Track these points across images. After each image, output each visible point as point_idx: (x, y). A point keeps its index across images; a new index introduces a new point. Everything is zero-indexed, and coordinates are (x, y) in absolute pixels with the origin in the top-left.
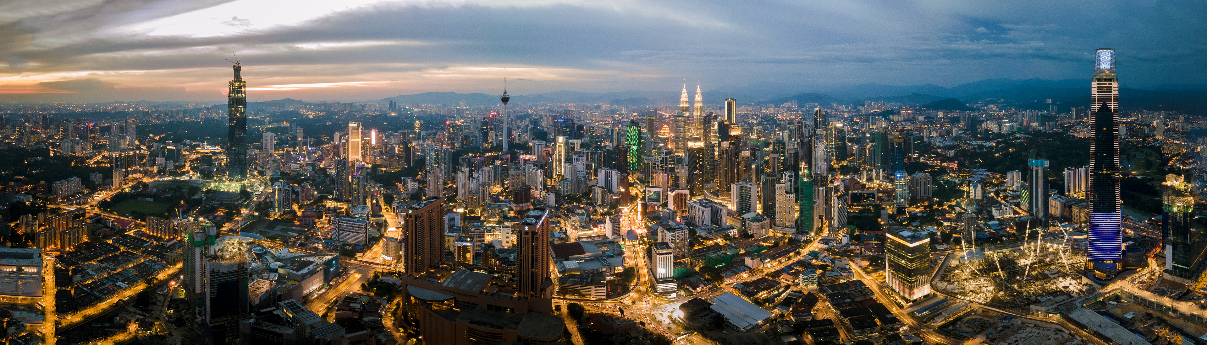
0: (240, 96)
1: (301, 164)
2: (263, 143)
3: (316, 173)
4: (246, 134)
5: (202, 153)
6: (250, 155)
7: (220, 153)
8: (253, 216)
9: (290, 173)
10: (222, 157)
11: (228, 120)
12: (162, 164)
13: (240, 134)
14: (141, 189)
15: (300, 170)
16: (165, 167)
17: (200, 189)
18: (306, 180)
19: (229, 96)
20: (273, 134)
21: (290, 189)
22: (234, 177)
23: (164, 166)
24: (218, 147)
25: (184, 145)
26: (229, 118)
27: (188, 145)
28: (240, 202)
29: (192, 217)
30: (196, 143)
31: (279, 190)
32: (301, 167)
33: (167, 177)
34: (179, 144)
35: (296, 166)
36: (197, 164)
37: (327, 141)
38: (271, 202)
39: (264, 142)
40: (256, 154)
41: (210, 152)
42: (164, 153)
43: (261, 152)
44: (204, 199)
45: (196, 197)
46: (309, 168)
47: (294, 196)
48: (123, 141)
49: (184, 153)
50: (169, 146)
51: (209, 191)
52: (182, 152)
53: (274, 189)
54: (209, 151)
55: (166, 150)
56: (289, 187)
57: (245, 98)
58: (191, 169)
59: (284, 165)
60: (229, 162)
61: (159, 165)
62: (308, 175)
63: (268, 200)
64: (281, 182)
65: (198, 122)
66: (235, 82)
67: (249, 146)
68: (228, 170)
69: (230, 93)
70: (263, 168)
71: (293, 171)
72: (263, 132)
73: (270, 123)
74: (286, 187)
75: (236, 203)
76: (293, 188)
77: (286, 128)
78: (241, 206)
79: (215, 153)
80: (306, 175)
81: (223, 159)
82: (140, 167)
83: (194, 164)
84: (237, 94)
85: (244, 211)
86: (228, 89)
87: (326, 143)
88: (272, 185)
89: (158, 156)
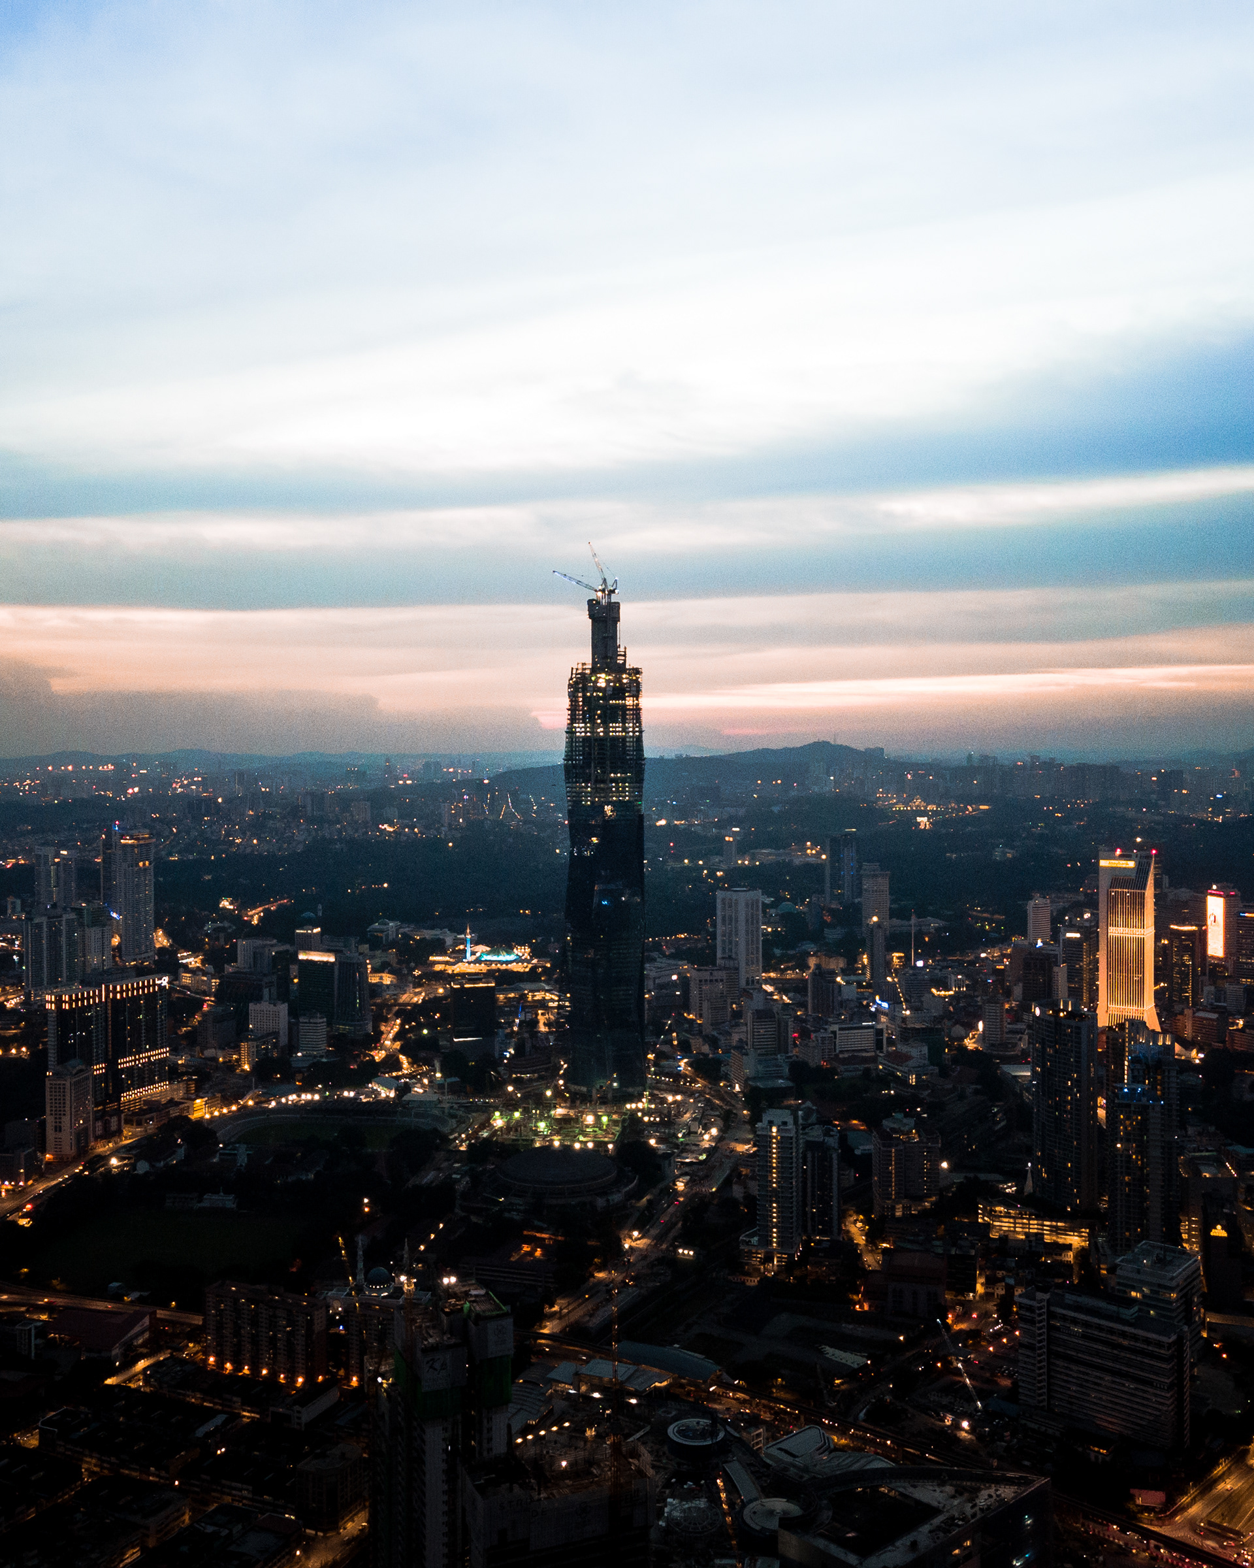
0: (616, 729)
1: (879, 1032)
2: (714, 936)
3: (944, 1073)
4: (642, 894)
5: (453, 977)
6: (661, 987)
7: (532, 977)
8: (672, 1261)
9: (833, 1071)
10: (539, 996)
11: (564, 835)
12: (276, 1034)
13: (614, 896)
14: (181, 1152)
15: (874, 1060)
16: (292, 1048)
17: (445, 1140)
18: (905, 1103)
19: (570, 732)
20: (759, 896)
21: (832, 1142)
22: (589, 1085)
23: (284, 1040)
24: (523, 951)
25: (376, 943)
26: (571, 825)
27: (393, 944)
28: (616, 1198)
29: (410, 1274)
30: (429, 934)
31: (784, 1144)
32: (879, 1045)
33: (299, 1091)
34: (353, 941)
35: (858, 1040)
36: (431, 1025)
37: (997, 930)
38: (750, 1200)
39: (720, 929)
40: (684, 983)
41: (490, 975)
42: (286, 980)
43: (706, 975)
44: (460, 1187)
45: (429, 1177)
46: (918, 1052)
47: (852, 1175)
48: (93, 933)
49: (374, 979)
50: (308, 948)
51: (483, 1150)
52: (364, 976)
53: (762, 1142)
54: (483, 968)
55: (294, 969)
56: (827, 1133)
57: (639, 740)
58: (403, 1050)
59: (805, 1034)
60: (570, 1018)
61: (262, 1038)
62: (913, 1080)
63: (737, 1191)
64: (794, 1110)
65: (436, 845)
66: (594, 670)
67: (657, 947)
68: (563, 1052)
69: (573, 719)
70: (714, 1043)
71: (845, 1062)
72: (713, 888)
73: (743, 847)
74: (816, 1134)
75: (600, 1202)
76: (843, 1139)
77: (813, 870)
78: (622, 1219)
79: (506, 978)
80: (904, 1082)
81: (543, 1004)
82: (175, 1051)
83: (420, 1026)
84: (605, 724)
85: (634, 1241)
86: (566, 702)
87: (991, 943)
88: (755, 1118)
89: (258, 999)
